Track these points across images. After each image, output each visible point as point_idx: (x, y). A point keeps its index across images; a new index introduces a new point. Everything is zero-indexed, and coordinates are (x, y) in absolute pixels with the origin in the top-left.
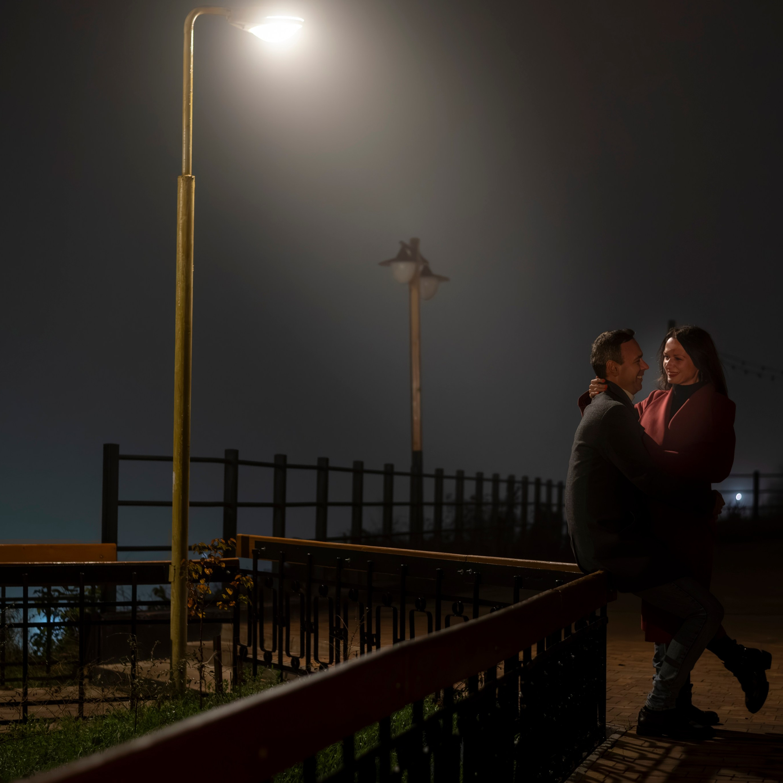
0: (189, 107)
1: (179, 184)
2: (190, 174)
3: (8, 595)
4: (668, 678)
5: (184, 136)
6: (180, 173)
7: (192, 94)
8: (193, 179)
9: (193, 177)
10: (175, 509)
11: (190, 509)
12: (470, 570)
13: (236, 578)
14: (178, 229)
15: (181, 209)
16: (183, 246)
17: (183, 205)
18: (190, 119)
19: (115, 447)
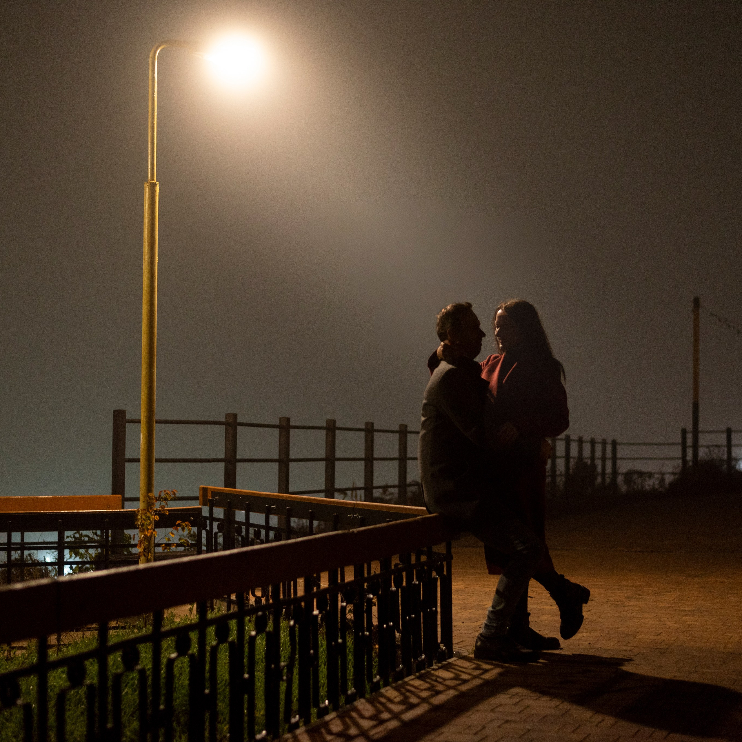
0: (153, 124)
1: (145, 189)
2: (154, 180)
3: (26, 540)
4: (497, 608)
5: (150, 148)
6: (147, 181)
7: (156, 114)
8: (157, 184)
9: (157, 183)
10: (142, 464)
11: (155, 465)
12: (357, 515)
13: (177, 523)
14: (144, 227)
15: (147, 210)
16: (148, 242)
17: (148, 206)
18: (154, 135)
19: (123, 413)
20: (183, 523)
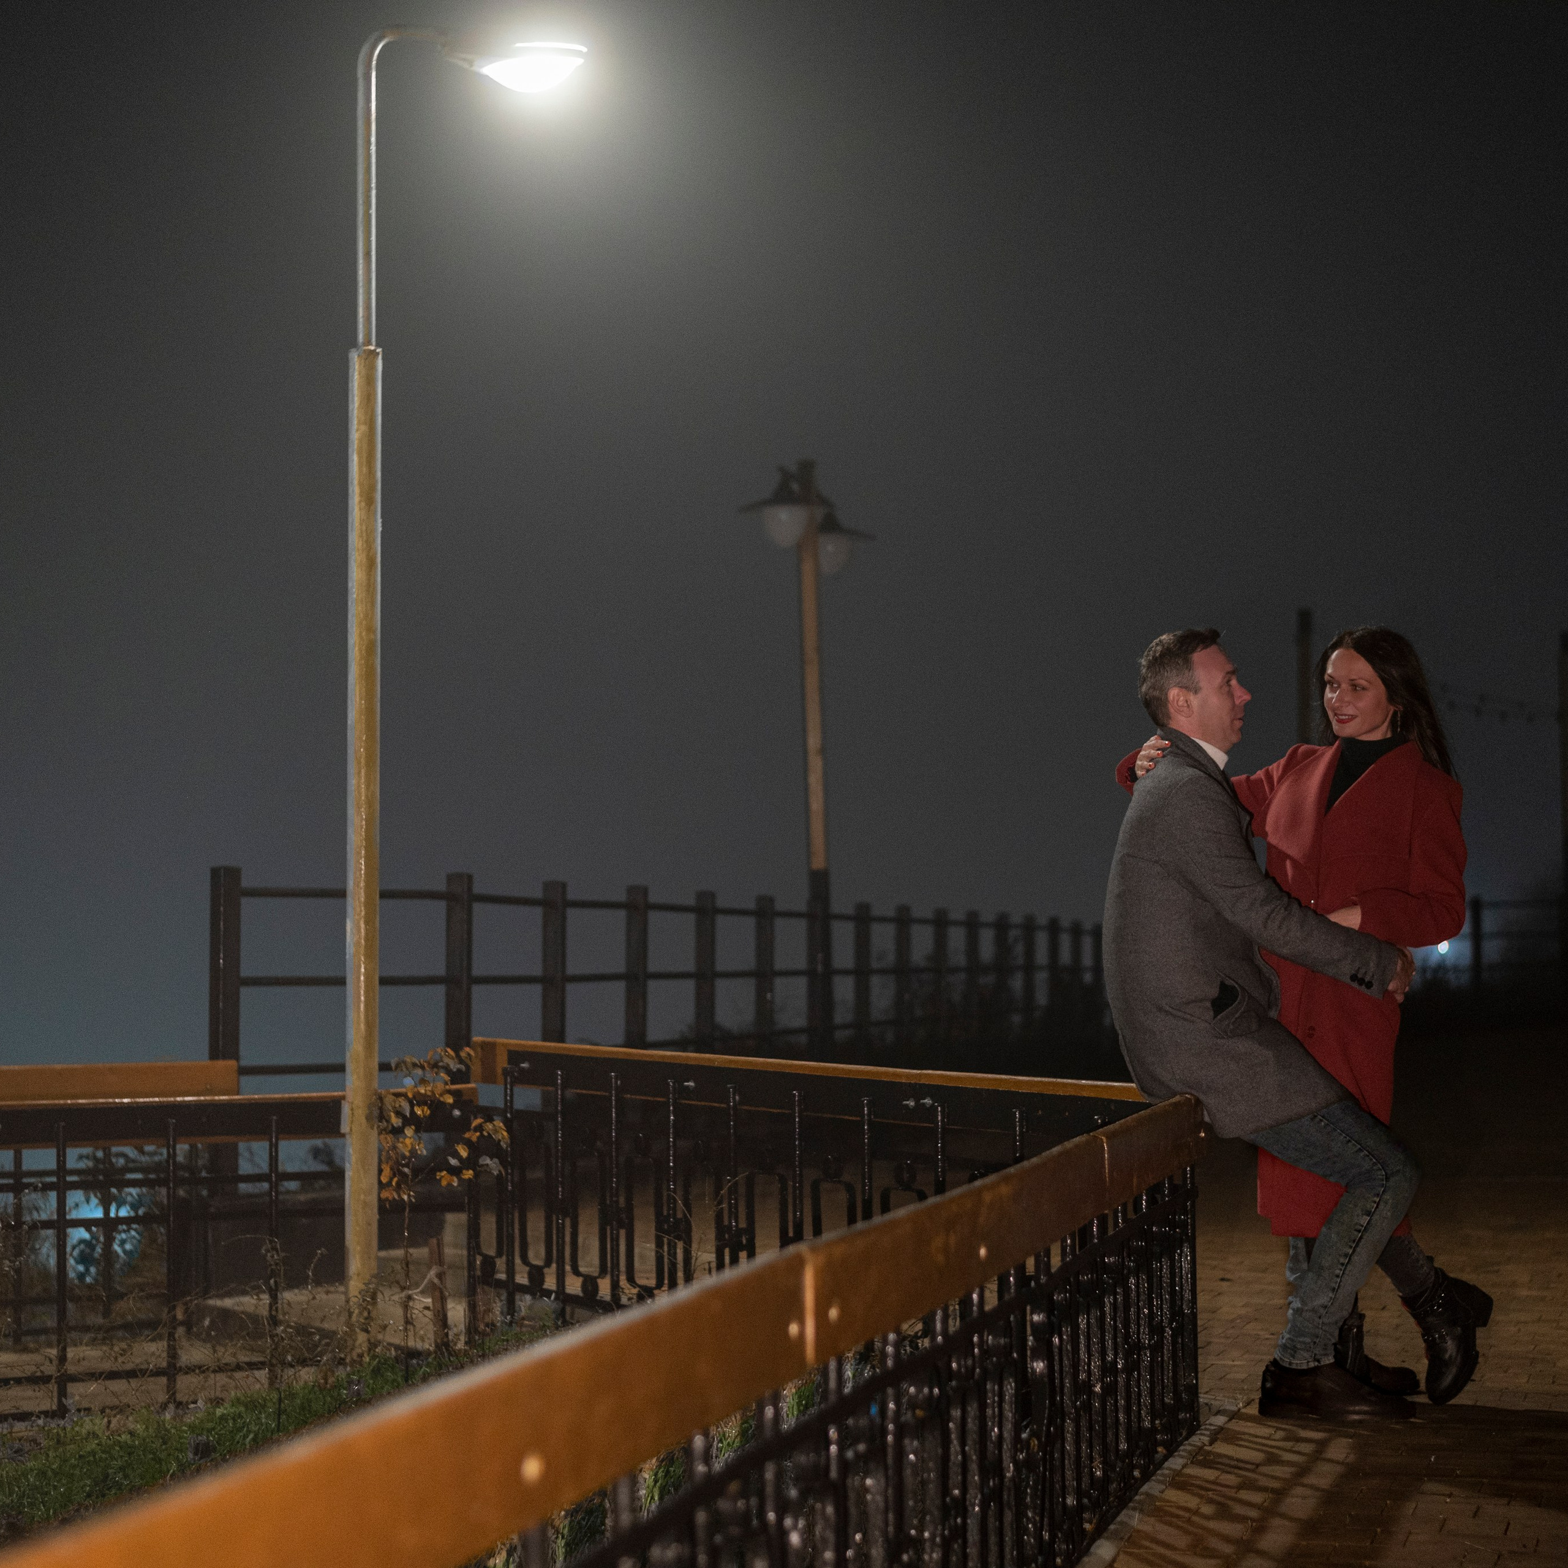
0: (368, 217)
1: (351, 364)
2: (371, 345)
3: (26, 1166)
4: (1316, 1303)
5: (361, 272)
6: (354, 344)
7: (373, 192)
8: (378, 354)
9: (378, 351)
12: (928, 1101)
13: (474, 1124)
14: (350, 451)
16: (360, 484)
17: (361, 404)
18: (371, 241)
19: (233, 874)
20: (488, 1124)
